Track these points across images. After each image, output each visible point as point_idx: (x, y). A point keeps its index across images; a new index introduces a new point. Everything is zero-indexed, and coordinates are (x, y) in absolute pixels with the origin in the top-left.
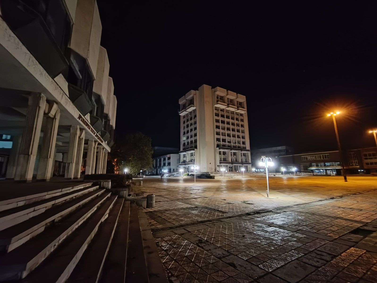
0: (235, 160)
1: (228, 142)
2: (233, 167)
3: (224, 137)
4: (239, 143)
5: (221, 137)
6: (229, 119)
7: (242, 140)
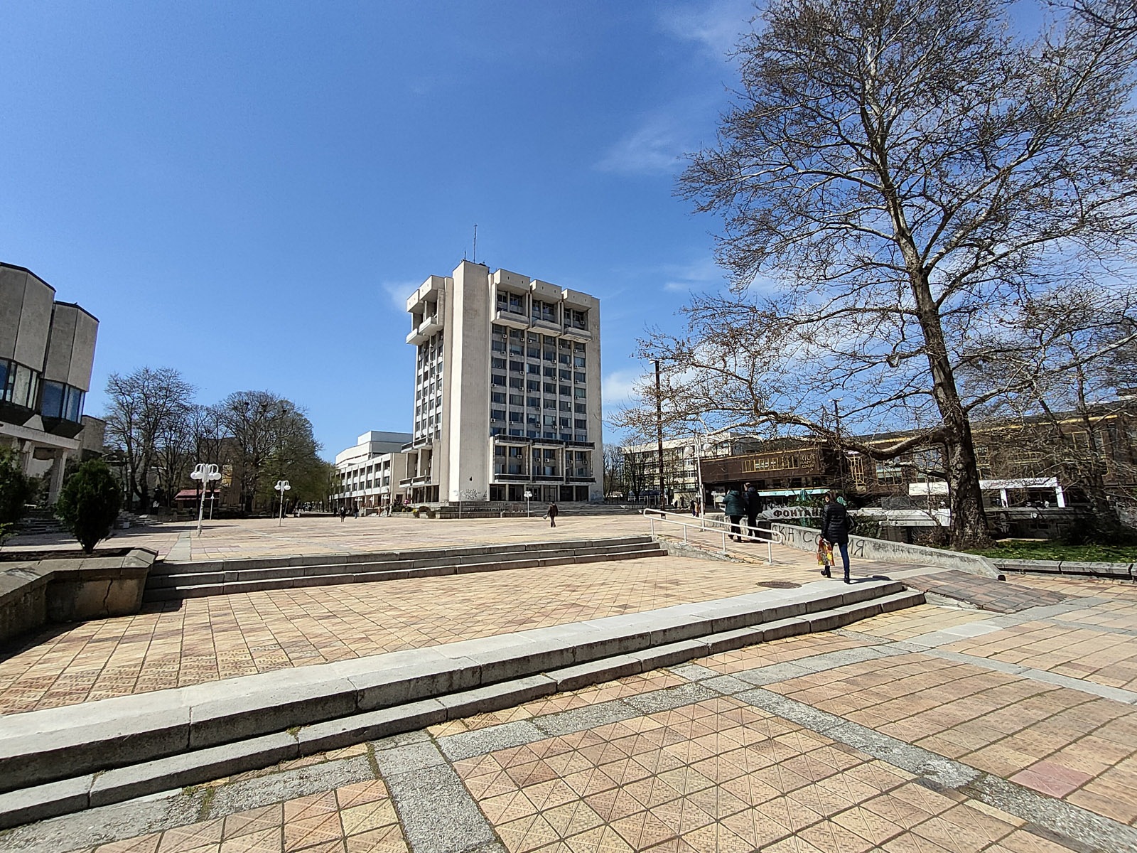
0: (548, 470)
1: (530, 421)
2: (540, 489)
3: (517, 409)
4: (564, 422)
5: (508, 408)
6: (539, 358)
7: (574, 416)
